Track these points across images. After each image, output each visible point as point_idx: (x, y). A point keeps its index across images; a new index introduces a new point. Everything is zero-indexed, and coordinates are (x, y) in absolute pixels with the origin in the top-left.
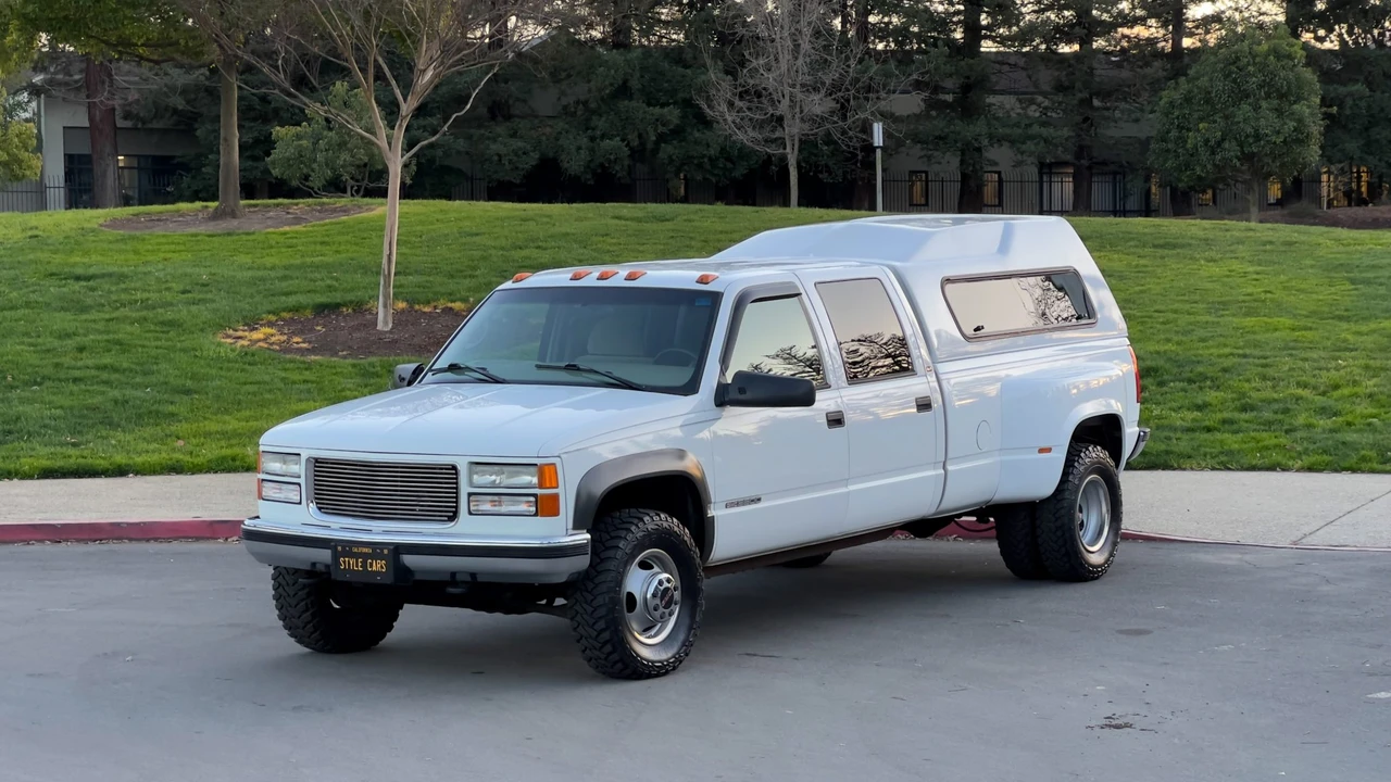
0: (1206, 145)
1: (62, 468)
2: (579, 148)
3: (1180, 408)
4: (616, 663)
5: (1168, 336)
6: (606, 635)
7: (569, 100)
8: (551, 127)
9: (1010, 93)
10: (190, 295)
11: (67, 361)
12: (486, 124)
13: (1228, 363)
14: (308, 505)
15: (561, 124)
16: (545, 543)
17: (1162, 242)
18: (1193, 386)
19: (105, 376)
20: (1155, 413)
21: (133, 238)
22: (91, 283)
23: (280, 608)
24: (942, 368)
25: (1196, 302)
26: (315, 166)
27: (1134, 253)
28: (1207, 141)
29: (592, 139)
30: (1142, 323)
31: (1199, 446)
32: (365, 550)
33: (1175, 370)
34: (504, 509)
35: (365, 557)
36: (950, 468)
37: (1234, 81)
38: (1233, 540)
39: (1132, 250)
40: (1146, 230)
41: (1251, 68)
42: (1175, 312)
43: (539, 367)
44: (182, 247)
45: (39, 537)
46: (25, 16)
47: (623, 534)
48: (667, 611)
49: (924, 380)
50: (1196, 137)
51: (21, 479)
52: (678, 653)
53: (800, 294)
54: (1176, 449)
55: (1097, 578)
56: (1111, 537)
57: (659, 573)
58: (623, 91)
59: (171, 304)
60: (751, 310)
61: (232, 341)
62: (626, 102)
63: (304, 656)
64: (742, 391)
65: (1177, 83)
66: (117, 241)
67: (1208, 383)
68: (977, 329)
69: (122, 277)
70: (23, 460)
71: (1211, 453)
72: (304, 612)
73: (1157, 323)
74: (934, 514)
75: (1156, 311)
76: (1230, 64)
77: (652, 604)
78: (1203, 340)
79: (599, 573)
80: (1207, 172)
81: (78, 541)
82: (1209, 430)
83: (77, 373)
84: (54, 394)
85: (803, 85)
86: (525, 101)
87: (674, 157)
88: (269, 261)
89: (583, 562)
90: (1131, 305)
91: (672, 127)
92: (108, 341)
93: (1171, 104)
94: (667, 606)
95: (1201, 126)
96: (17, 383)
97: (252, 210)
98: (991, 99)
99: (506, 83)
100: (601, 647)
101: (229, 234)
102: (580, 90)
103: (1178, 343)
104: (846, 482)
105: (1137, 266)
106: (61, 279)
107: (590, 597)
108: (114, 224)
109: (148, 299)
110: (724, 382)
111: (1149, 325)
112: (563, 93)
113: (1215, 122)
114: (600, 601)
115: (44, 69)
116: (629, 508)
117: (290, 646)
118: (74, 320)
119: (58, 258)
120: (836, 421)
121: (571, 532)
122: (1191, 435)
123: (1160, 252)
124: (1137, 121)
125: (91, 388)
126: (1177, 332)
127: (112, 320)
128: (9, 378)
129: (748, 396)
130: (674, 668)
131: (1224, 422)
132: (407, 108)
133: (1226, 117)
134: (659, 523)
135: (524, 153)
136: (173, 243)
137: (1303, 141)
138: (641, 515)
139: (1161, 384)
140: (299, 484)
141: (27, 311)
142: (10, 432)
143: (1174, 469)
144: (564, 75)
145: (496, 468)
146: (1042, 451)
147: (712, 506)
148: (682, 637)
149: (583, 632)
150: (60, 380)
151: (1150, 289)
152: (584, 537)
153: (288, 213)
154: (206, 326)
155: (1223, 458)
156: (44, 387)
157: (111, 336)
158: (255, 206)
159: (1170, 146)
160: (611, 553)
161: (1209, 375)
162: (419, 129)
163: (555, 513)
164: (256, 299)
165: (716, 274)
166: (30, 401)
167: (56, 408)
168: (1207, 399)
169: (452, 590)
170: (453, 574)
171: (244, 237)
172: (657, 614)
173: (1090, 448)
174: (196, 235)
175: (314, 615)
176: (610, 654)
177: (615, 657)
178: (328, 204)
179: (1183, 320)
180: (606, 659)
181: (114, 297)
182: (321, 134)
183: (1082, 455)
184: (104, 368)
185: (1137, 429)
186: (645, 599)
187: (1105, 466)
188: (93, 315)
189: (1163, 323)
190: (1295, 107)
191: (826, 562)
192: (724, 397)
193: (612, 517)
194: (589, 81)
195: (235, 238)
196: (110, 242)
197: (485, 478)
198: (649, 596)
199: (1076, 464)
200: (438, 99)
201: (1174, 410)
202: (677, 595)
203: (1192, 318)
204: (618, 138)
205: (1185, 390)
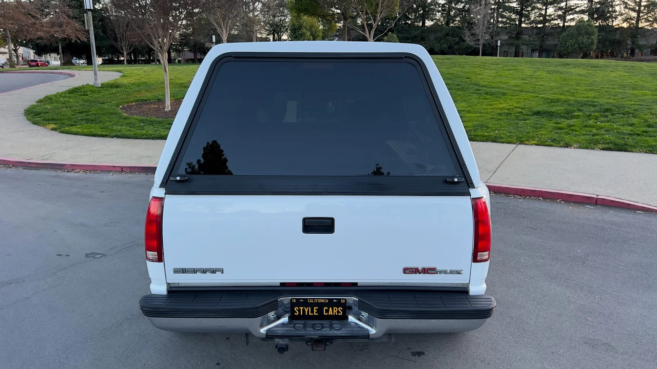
2: (438, 46)
3: (623, 125)
5: (609, 97)
7: (437, 37)
8: (433, 42)
9: (527, 35)
13: (636, 107)
17: (593, 66)
18: (626, 116)
20: (615, 127)
25: (614, 85)
28: (571, 44)
29: (441, 44)
30: (599, 92)
31: (637, 142)
33: (617, 110)
37: (579, 31)
39: (585, 68)
42: (608, 88)
54: (628, 143)
58: (447, 35)
67: (631, 115)
71: (644, 146)
73: (603, 92)
78: (622, 99)
82: (639, 135)
85: (484, 33)
90: (592, 86)
91: (457, 42)
95: (570, 41)
102: (439, 35)
103: (614, 100)
105: (589, 73)
111: (601, 93)
112: (436, 35)
113: (574, 40)
115: (338, 32)
122: (632, 137)
123: (594, 69)
124: (554, 40)
126: (612, 95)
131: (643, 132)
132: (375, 25)
137: (593, 44)
139: (613, 115)
143: (629, 152)
144: (435, 31)
151: (596, 80)
159: (562, 45)
161: (630, 112)
168: (633, 122)
179: (612, 91)
190: (592, 37)
194: (441, 33)
203: (615, 91)
205: (622, 118)
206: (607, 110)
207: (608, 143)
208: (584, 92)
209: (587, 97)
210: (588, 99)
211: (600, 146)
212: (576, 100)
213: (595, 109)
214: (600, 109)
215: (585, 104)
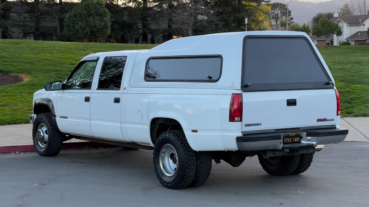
0: (81, 28)
28: (81, 27)
37: (88, 11)
41: (92, 8)
50: (78, 26)
65: (71, 11)
76: (86, 6)
80: (81, 36)
93: (70, 17)
95: (79, 23)
98: (11, 14)
113: (83, 22)
124: (53, 21)
133: (86, 21)
137: (106, 28)
159: (70, 28)
190: (104, 18)
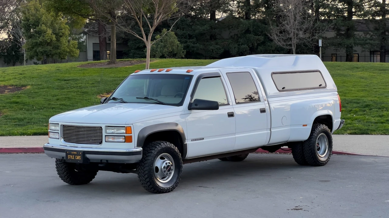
1: (39, 132)
2: (235, 48)
3: (375, 116)
4: (151, 188)
5: (376, 95)
6: (148, 180)
7: (232, 34)
8: (227, 42)
9: (361, 31)
10: (93, 85)
11: (52, 103)
12: (209, 41)
14: (61, 139)
15: (230, 41)
16: (128, 151)
17: (381, 69)
18: (380, 110)
19: (61, 107)
20: (367, 118)
21: (84, 69)
22: (68, 82)
23: (58, 171)
24: (269, 100)
25: (387, 86)
26: (157, 52)
27: (372, 72)
29: (239, 45)
30: (369, 92)
31: (378, 128)
32: (75, 153)
33: (375, 105)
34: (116, 140)
35: (75, 155)
36: (272, 130)
38: (375, 154)
39: (372, 71)
40: (378, 66)
42: (380, 88)
43: (137, 98)
44: (97, 72)
45: (21, 151)
46: (55, 7)
47: (154, 148)
48: (169, 172)
49: (263, 103)
51: (28, 135)
52: (173, 185)
53: (221, 76)
54: (370, 128)
55: (324, 165)
56: (329, 153)
57: (166, 161)
58: (248, 31)
59: (87, 87)
60: (202, 81)
61: (101, 97)
62: (248, 35)
63: (67, 185)
64: (196, 105)
66: (80, 70)
67: (385, 109)
68: (283, 88)
69: (77, 80)
70: (29, 130)
71: (381, 130)
72: (64, 172)
73: (373, 92)
74: (267, 145)
75: (374, 88)
77: (163, 170)
78: (386, 97)
79: (146, 160)
81: (32, 153)
82: (382, 123)
83: (54, 106)
84: (45, 112)
85: (297, 29)
86: (220, 34)
87: (262, 50)
88: (119, 75)
89: (140, 157)
90: (367, 87)
91: (261, 41)
92: (66, 97)
94: (169, 171)
96: (36, 109)
97: (121, 62)
98: (355, 33)
99: (215, 29)
100: (147, 183)
101: (111, 68)
102: (235, 31)
103: (378, 98)
104: (235, 134)
105: (372, 76)
106: (60, 81)
107: (143, 168)
108: (82, 66)
109: (81, 86)
110: (191, 102)
111: (370, 93)
112: (231, 32)
114: (146, 169)
115: (87, 27)
116: (158, 140)
117: (61, 182)
118: (59, 92)
119: (62, 75)
120: (231, 115)
121: (136, 147)
122: (376, 124)
123: (380, 72)
125: (56, 110)
126: (379, 94)
127: (69, 92)
128: (35, 108)
129: (198, 107)
130: (172, 190)
131: (387, 120)
132: (152, 30)
134: (166, 145)
135: (220, 49)
136: (94, 71)
138: (160, 143)
139: (371, 109)
140: (59, 133)
141: (47, 89)
142: (29, 122)
144: (231, 27)
145: (114, 128)
146: (304, 126)
147: (186, 140)
148: (175, 181)
149: (141, 179)
150: (48, 108)
151: (374, 82)
152: (140, 149)
153: (130, 63)
154: (95, 93)
155: (385, 131)
156: (43, 110)
157: (68, 96)
158: (122, 61)
160: (150, 154)
161: (385, 107)
162: (189, 42)
163: (131, 141)
164: (112, 86)
165: (193, 70)
166: (37, 114)
167: (44, 116)
168: (383, 114)
169: (100, 165)
170: (101, 160)
171: (115, 69)
172: (165, 173)
173: (321, 125)
174: (101, 69)
175: (67, 173)
176: (149, 185)
177: (151, 186)
178: (142, 60)
179: (382, 91)
180: (148, 187)
181: (72, 85)
182: (159, 43)
183: (318, 127)
184: (62, 105)
185: (340, 120)
186: (161, 168)
187: (326, 131)
188: (65, 90)
189: (375, 92)
191: (244, 160)
192: (191, 107)
193: (152, 143)
194: (238, 29)
195: (112, 69)
196: (78, 71)
197: (110, 131)
198: (162, 167)
199: (316, 130)
200: (195, 34)
201: (373, 117)
202: (173, 168)
203: (384, 90)
204: (246, 45)
205: (377, 111)
206: (367, 106)
207: (355, 129)
208: (356, 92)
209: (356, 97)
210: (355, 98)
211: (349, 131)
212: (345, 99)
213: (358, 105)
214: (362, 105)
215: (351, 102)
